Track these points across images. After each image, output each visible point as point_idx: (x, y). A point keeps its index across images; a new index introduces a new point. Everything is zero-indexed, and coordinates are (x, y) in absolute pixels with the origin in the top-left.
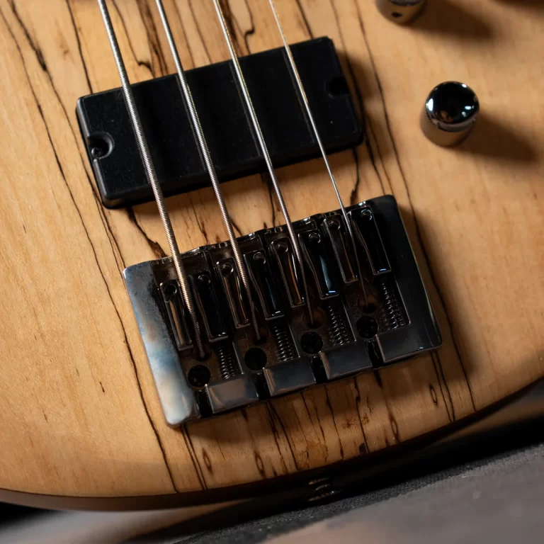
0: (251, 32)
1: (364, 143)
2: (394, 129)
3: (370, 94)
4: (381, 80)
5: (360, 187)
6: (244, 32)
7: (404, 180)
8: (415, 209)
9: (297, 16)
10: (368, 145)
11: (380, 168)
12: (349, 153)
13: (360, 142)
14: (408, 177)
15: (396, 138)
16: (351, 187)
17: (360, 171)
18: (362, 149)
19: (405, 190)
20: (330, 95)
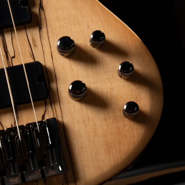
0: (14, 57)
1: (49, 98)
2: (59, 93)
3: (52, 81)
4: (57, 76)
5: (46, 113)
6: (11, 57)
7: (61, 112)
8: (64, 122)
9: (30, 52)
10: (50, 99)
11: (53, 107)
12: (43, 101)
13: (47, 97)
14: (63, 111)
15: (60, 97)
16: (43, 113)
17: (46, 108)
18: (48, 100)
19: (61, 115)
20: (37, 82)
